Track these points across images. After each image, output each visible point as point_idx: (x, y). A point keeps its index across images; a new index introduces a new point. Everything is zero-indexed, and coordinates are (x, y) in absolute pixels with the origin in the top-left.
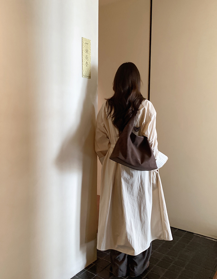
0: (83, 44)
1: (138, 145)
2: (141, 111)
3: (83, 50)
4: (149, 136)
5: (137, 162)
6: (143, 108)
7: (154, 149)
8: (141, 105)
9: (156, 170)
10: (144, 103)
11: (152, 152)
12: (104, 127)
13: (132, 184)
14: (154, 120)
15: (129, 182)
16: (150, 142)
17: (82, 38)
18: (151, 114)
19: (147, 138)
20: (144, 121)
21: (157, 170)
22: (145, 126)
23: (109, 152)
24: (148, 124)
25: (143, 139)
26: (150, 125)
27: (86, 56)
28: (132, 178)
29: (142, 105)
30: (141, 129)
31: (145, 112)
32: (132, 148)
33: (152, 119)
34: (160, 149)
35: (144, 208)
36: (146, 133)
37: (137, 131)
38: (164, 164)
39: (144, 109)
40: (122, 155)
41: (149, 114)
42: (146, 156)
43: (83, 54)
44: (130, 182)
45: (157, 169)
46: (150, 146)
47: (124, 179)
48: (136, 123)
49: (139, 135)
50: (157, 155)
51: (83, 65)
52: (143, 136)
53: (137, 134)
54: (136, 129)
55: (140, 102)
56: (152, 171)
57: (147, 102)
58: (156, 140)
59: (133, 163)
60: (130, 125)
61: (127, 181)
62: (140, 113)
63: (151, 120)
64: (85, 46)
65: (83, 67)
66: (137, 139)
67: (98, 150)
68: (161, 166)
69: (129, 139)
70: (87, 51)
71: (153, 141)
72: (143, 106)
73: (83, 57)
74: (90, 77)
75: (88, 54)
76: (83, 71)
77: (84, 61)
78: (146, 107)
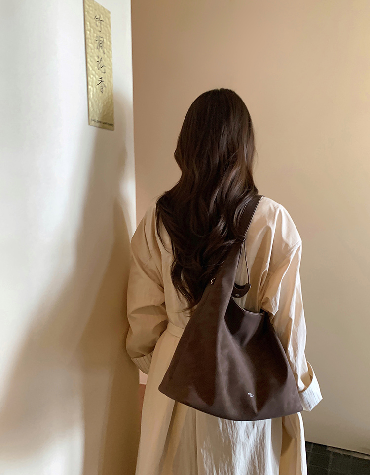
0: (88, 18)
3: (88, 36)
6: (264, 227)
20: (267, 267)
22: (268, 281)
24: (276, 276)
27: (96, 58)
31: (270, 238)
41: (280, 245)
43: (89, 50)
51: (90, 87)
57: (275, 208)
60: (224, 282)
63: (288, 262)
64: (93, 25)
65: (91, 93)
70: (100, 45)
72: (263, 222)
73: (88, 60)
74: (112, 125)
75: (104, 53)
76: (92, 106)
77: (94, 73)
78: (273, 223)
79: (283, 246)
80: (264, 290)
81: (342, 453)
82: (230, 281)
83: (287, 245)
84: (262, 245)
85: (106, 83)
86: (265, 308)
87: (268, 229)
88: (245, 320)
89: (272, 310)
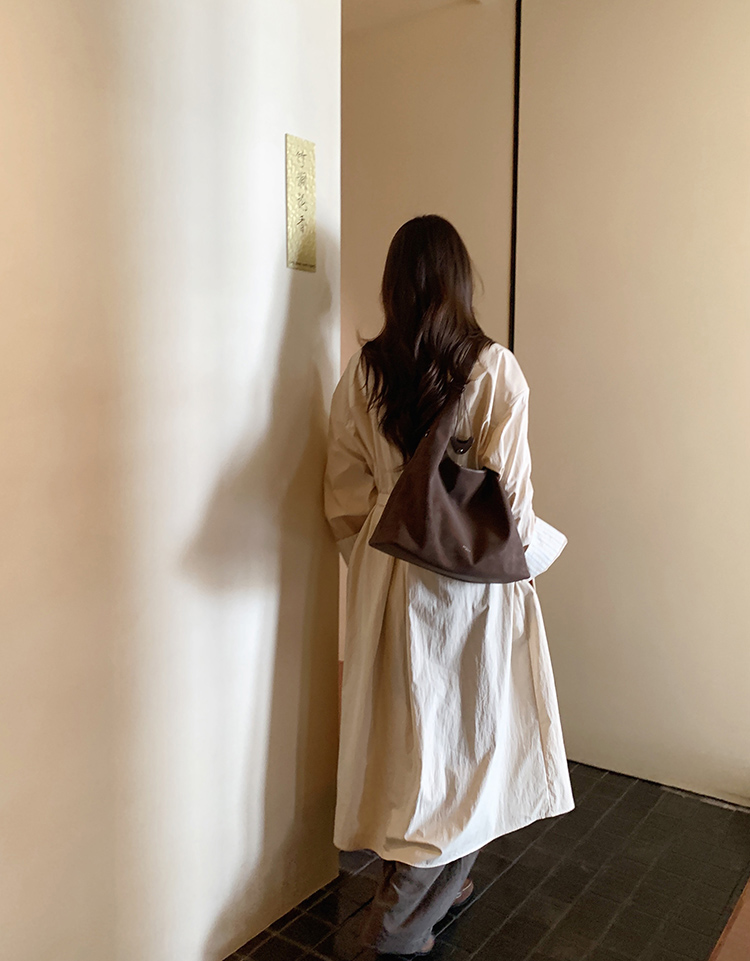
0: (290, 156)
1: (466, 499)
2: (478, 384)
3: (289, 175)
4: (503, 467)
5: (459, 556)
6: (485, 374)
7: (519, 512)
8: (477, 363)
9: (526, 582)
10: (486, 355)
11: (513, 523)
12: (357, 434)
13: (444, 625)
14: (521, 414)
15: (434, 620)
16: (507, 488)
17: (286, 135)
18: (510, 394)
19: (498, 475)
20: (489, 419)
21: (531, 582)
22: (490, 434)
23: (370, 521)
24: (499, 429)
25: (484, 477)
26: (509, 431)
27: (298, 197)
28: (444, 606)
29: (480, 364)
30: (475, 443)
31: (491, 387)
32: (445, 509)
33: (515, 411)
34: (541, 510)
35: (483, 713)
36: (493, 460)
37: (462, 453)
38: (552, 559)
39: (488, 378)
40: (410, 534)
41: (503, 394)
42: (493, 537)
43: (289, 189)
44: (439, 620)
45: (530, 579)
46: (508, 503)
47: (418, 610)
48: (460, 423)
49: (471, 465)
50: (532, 529)
51: (289, 227)
52: (484, 468)
53: (462, 460)
54: (459, 444)
55: (474, 355)
56: (513, 584)
57: (497, 352)
58: (529, 481)
59: (445, 561)
60: (439, 433)
61: (426, 617)
62: (472, 390)
63: (510, 414)
64: (295, 162)
65: (290, 234)
66: (461, 478)
67: (334, 512)
68: (545, 568)
69: (435, 479)
70: (302, 180)
71: (515, 484)
72: (483, 368)
73: (289, 199)
74: (313, 266)
75: (306, 188)
76: (291, 247)
77: (294, 212)
78: (495, 369)
79: (507, 394)
80: (485, 445)
82: (446, 433)
84: (483, 394)
85: (307, 221)
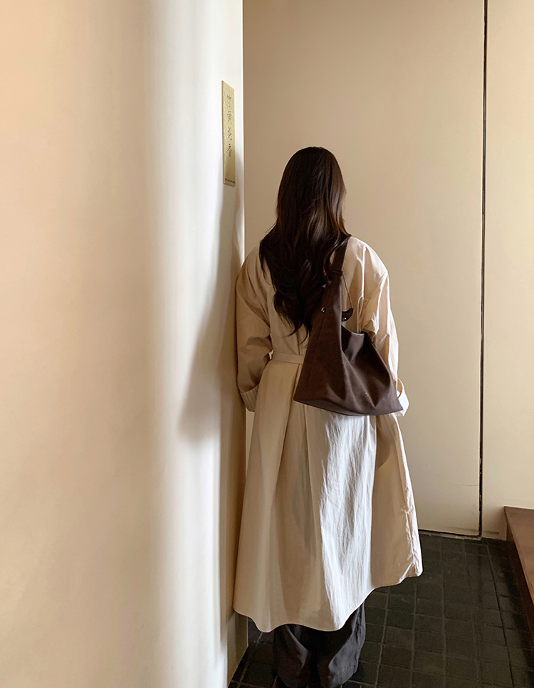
0: (224, 97)
3: (224, 112)
5: (365, 402)
17: (222, 82)
20: (363, 295)
22: (365, 307)
25: (363, 338)
30: (356, 313)
31: (361, 271)
33: (381, 287)
40: (332, 389)
41: (372, 276)
42: (379, 383)
49: (355, 329)
54: (344, 314)
57: (361, 245)
59: (358, 406)
62: (348, 273)
63: (378, 290)
64: (227, 103)
74: (234, 182)
76: (226, 168)
78: (362, 259)
79: (375, 275)
81: (430, 534)
83: (378, 275)
84: (354, 276)
85: (232, 148)
86: (369, 329)
87: (358, 264)
88: (352, 340)
89: (374, 329)
